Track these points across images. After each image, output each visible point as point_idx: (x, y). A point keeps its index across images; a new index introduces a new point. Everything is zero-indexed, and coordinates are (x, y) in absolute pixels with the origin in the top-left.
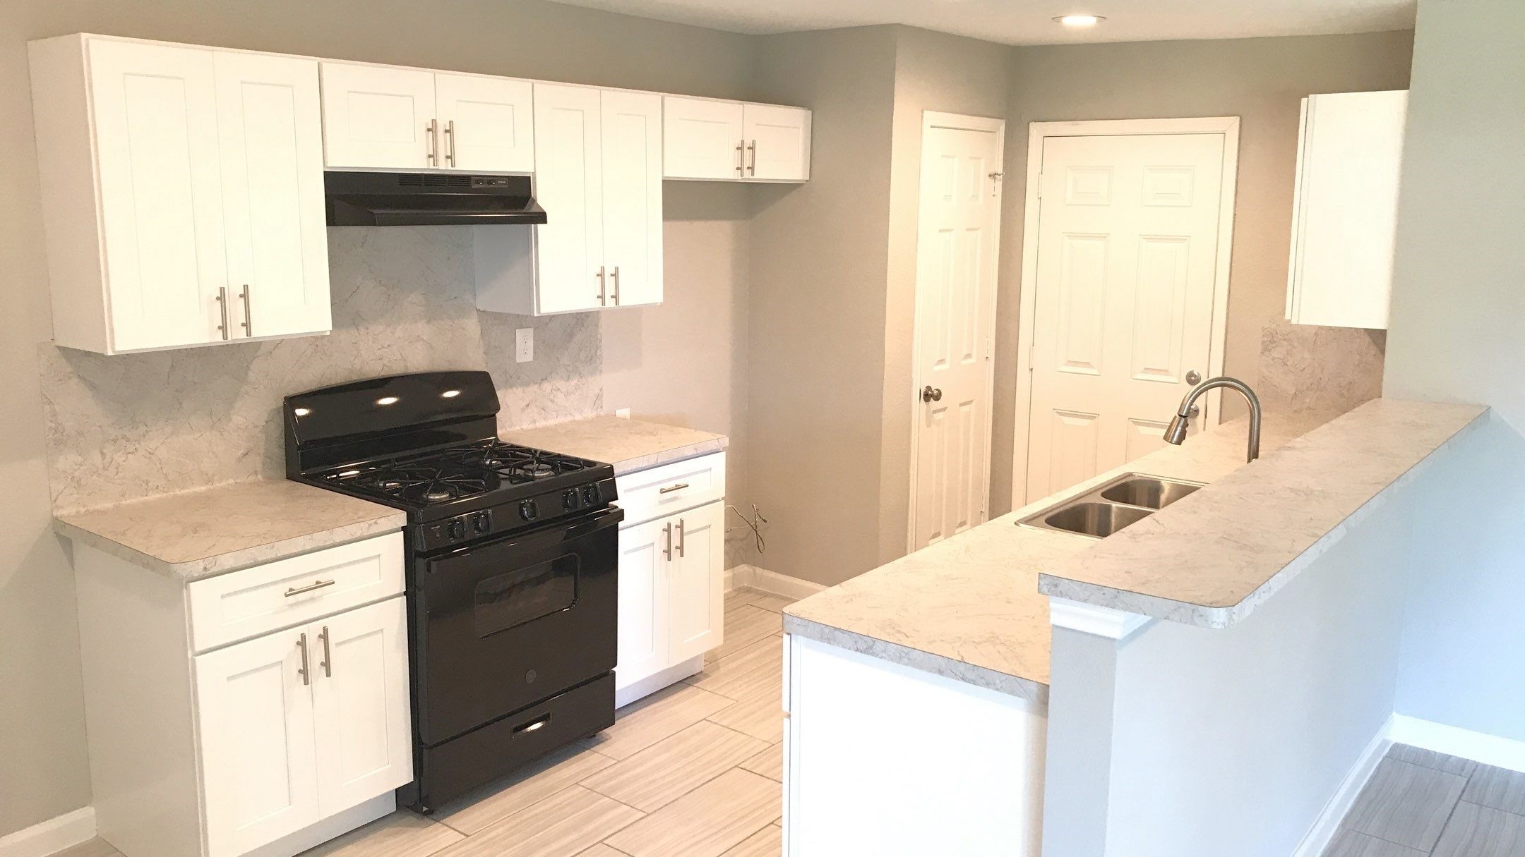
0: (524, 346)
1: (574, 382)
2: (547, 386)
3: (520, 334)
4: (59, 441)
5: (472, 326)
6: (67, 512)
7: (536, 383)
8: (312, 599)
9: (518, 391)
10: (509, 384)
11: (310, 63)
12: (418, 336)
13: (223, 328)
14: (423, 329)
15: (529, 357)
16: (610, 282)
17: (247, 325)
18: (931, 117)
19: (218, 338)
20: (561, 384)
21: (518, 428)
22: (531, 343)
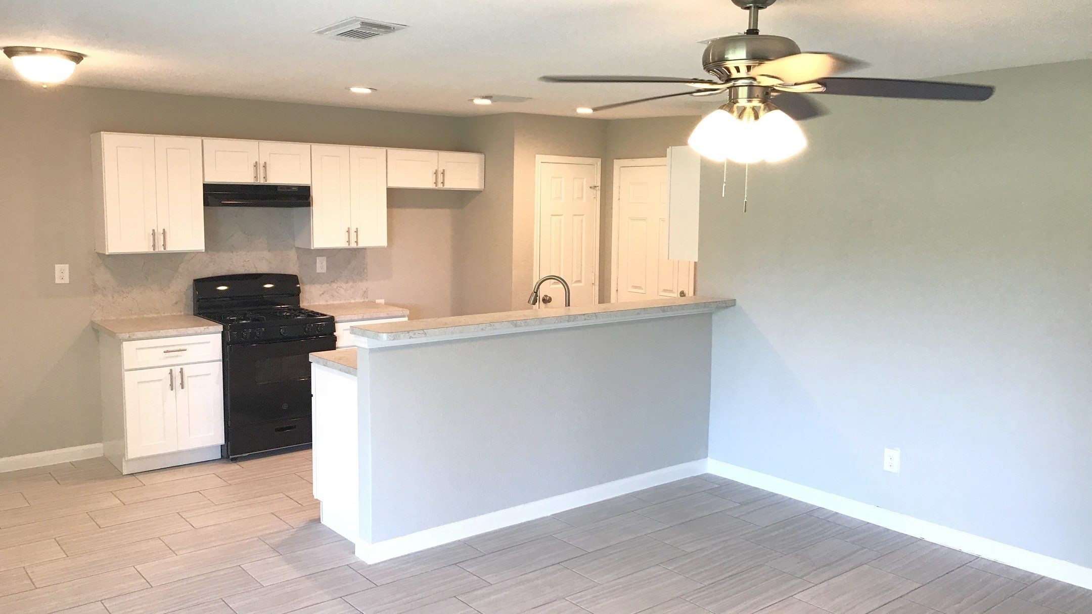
0: (321, 265)
1: (350, 284)
2: (335, 285)
3: (319, 260)
4: (95, 289)
5: (293, 254)
6: (98, 318)
7: (328, 283)
8: (177, 356)
9: (318, 286)
10: (312, 282)
11: (198, 140)
12: (264, 257)
13: (154, 246)
14: (266, 254)
15: (324, 271)
16: (353, 235)
17: (164, 245)
18: (539, 158)
19: (151, 250)
20: (343, 285)
21: (317, 303)
22: (325, 263)
